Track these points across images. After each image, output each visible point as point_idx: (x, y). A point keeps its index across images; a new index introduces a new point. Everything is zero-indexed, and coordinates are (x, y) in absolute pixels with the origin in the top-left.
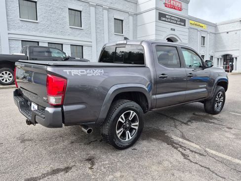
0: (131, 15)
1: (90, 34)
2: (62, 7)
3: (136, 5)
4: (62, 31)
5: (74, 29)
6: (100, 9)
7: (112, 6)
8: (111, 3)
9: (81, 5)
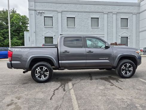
0: (134, 14)
1: (104, 30)
2: (87, 18)
3: (138, 7)
4: (87, 31)
5: (93, 29)
6: (111, 14)
7: (119, 11)
8: (119, 10)
9: (98, 15)
